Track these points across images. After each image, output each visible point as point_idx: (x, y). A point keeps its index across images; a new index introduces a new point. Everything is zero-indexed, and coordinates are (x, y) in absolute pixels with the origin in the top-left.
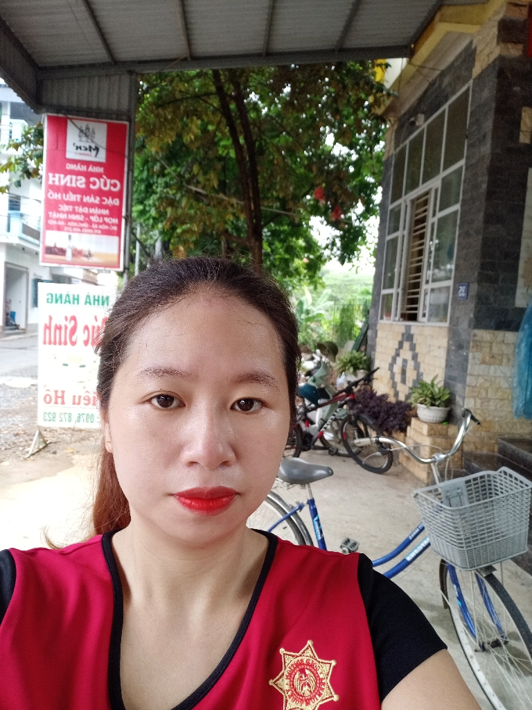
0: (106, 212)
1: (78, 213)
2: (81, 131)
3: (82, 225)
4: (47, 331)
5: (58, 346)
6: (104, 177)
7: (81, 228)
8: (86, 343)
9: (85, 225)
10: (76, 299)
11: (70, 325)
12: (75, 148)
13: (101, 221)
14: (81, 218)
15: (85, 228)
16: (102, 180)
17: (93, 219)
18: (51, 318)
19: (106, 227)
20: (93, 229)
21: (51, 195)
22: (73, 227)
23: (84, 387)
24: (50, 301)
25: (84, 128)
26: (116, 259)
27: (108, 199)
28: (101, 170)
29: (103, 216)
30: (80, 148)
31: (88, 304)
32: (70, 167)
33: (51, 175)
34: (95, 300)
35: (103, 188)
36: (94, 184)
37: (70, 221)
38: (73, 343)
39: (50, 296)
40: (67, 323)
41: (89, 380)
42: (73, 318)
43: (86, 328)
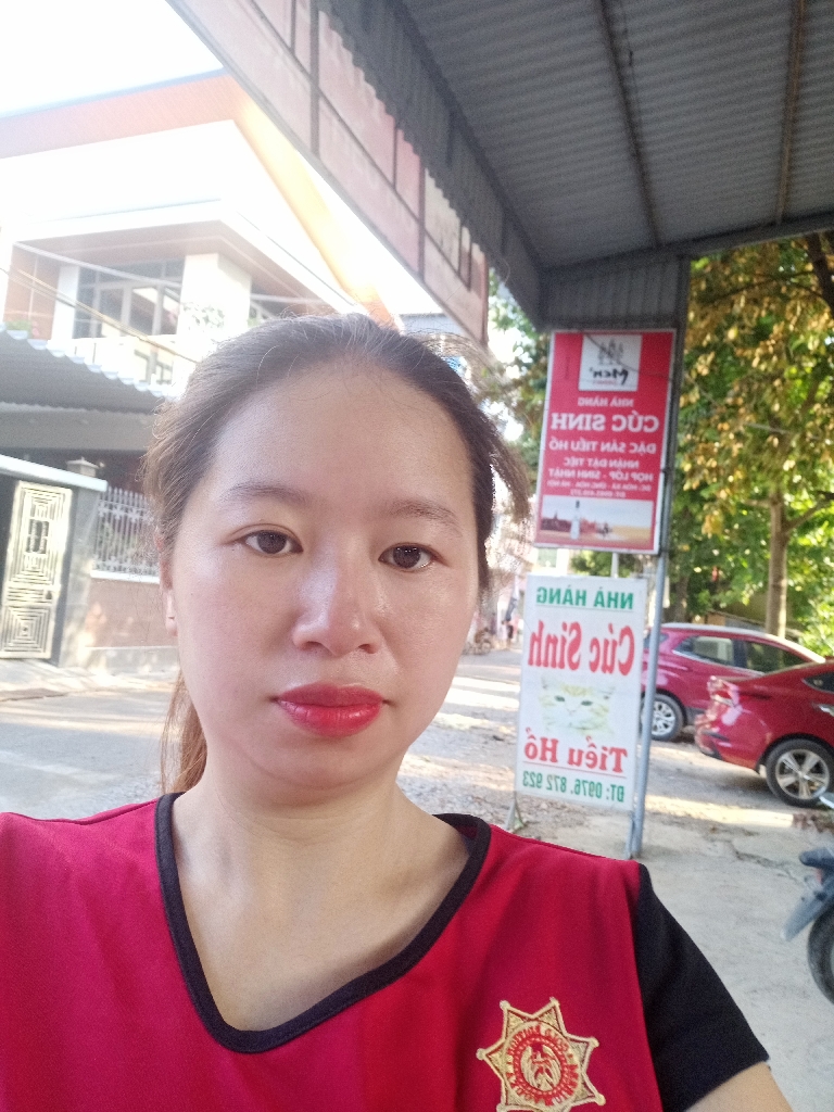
0: (635, 464)
1: (592, 469)
2: (603, 349)
3: (597, 486)
4: (536, 645)
5: (550, 668)
6: (635, 412)
7: (595, 490)
8: (593, 667)
9: (602, 485)
10: (582, 597)
11: (570, 638)
12: (592, 374)
13: (626, 478)
14: (596, 475)
15: (600, 489)
16: (631, 418)
17: (613, 475)
18: (541, 626)
19: (634, 487)
20: (614, 491)
21: (554, 445)
22: (583, 489)
23: (588, 738)
24: (542, 599)
25: (607, 345)
26: (647, 536)
27: (639, 445)
28: (629, 403)
29: (630, 471)
30: (600, 374)
31: (599, 606)
32: (583, 402)
33: (555, 416)
34: (616, 601)
35: (631, 429)
36: (619, 423)
37: (581, 480)
38: (574, 666)
39: (542, 593)
41: (596, 727)
42: (576, 626)
43: (595, 642)
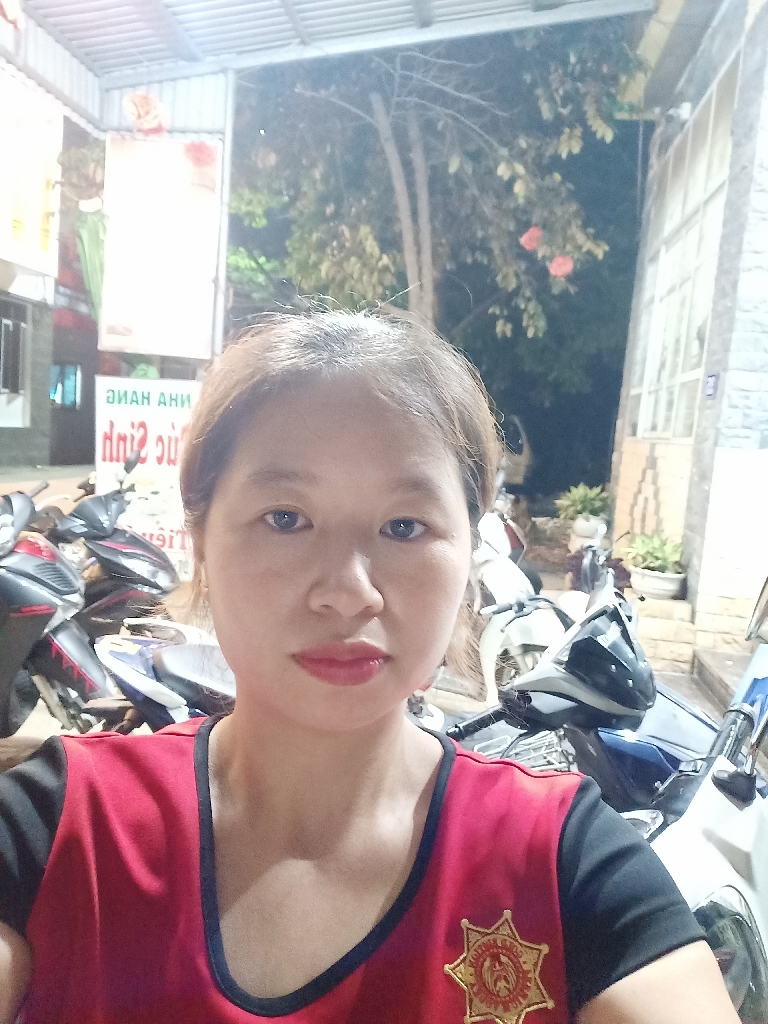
4: (108, 442)
8: (160, 460)
10: (147, 398)
11: (138, 435)
18: (112, 425)
23: (158, 523)
24: (111, 400)
31: (162, 405)
34: (176, 400)
38: (142, 461)
39: (111, 394)
40: (134, 432)
41: (164, 512)
42: (143, 425)
43: (160, 439)
